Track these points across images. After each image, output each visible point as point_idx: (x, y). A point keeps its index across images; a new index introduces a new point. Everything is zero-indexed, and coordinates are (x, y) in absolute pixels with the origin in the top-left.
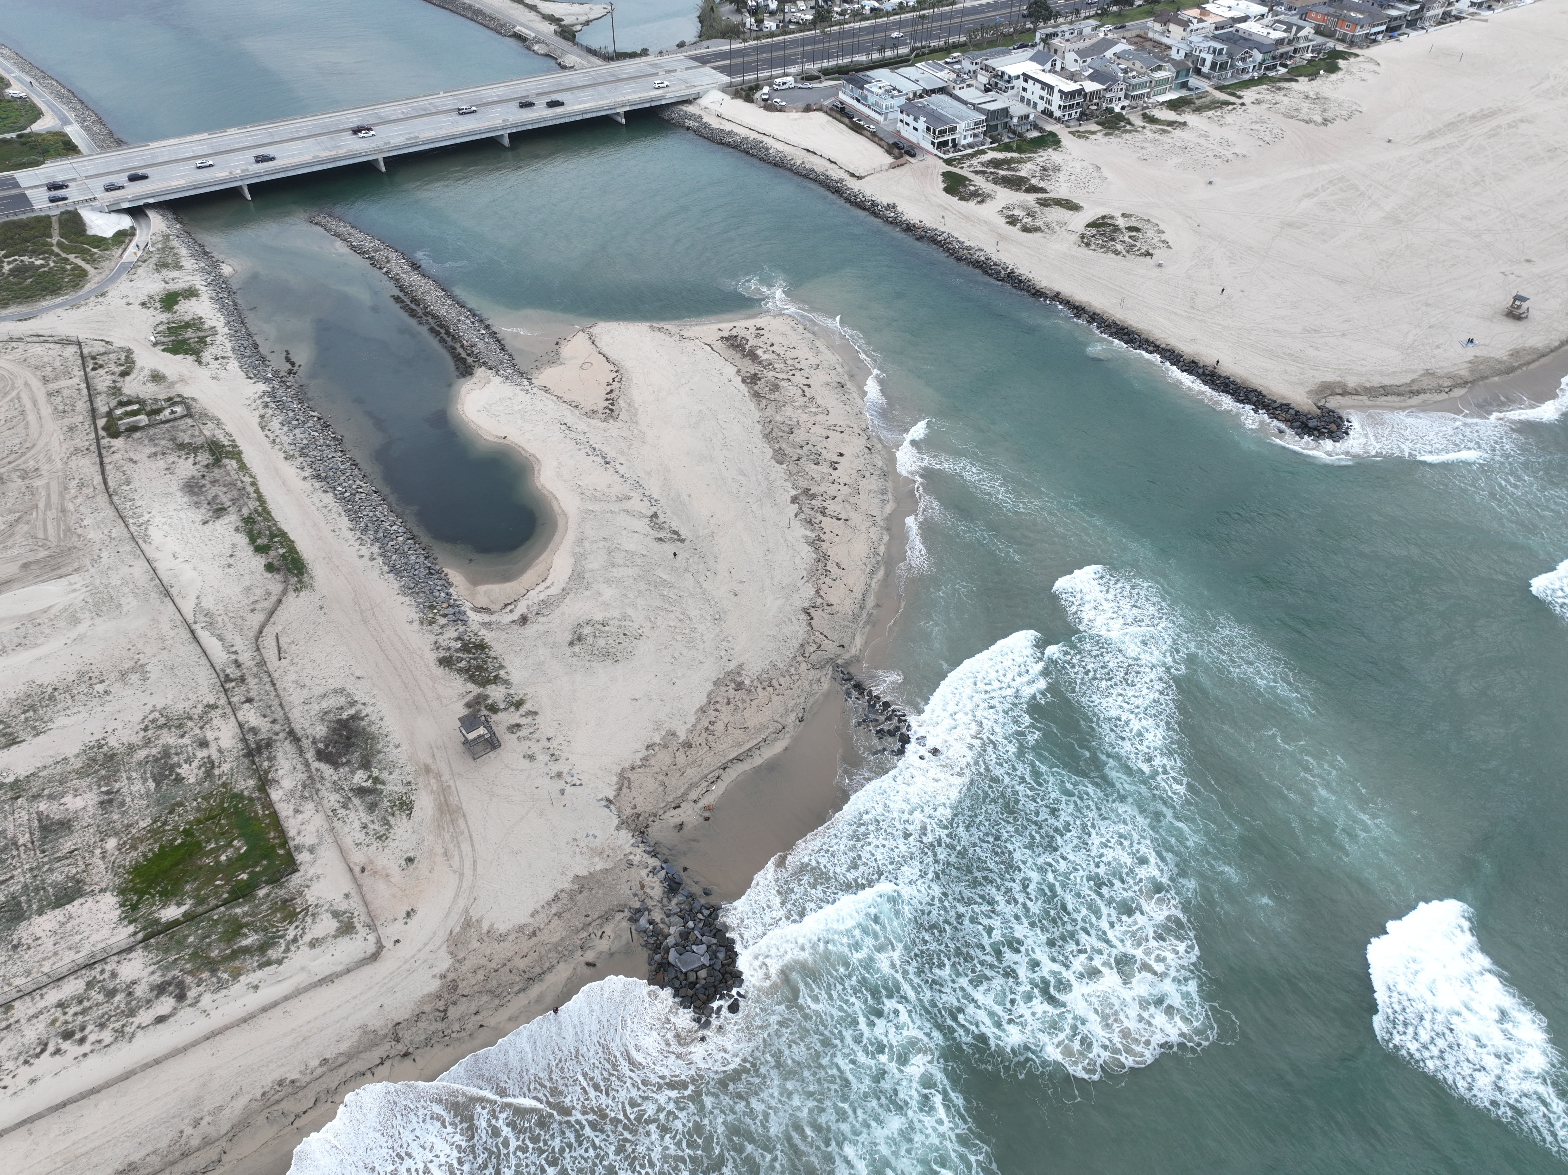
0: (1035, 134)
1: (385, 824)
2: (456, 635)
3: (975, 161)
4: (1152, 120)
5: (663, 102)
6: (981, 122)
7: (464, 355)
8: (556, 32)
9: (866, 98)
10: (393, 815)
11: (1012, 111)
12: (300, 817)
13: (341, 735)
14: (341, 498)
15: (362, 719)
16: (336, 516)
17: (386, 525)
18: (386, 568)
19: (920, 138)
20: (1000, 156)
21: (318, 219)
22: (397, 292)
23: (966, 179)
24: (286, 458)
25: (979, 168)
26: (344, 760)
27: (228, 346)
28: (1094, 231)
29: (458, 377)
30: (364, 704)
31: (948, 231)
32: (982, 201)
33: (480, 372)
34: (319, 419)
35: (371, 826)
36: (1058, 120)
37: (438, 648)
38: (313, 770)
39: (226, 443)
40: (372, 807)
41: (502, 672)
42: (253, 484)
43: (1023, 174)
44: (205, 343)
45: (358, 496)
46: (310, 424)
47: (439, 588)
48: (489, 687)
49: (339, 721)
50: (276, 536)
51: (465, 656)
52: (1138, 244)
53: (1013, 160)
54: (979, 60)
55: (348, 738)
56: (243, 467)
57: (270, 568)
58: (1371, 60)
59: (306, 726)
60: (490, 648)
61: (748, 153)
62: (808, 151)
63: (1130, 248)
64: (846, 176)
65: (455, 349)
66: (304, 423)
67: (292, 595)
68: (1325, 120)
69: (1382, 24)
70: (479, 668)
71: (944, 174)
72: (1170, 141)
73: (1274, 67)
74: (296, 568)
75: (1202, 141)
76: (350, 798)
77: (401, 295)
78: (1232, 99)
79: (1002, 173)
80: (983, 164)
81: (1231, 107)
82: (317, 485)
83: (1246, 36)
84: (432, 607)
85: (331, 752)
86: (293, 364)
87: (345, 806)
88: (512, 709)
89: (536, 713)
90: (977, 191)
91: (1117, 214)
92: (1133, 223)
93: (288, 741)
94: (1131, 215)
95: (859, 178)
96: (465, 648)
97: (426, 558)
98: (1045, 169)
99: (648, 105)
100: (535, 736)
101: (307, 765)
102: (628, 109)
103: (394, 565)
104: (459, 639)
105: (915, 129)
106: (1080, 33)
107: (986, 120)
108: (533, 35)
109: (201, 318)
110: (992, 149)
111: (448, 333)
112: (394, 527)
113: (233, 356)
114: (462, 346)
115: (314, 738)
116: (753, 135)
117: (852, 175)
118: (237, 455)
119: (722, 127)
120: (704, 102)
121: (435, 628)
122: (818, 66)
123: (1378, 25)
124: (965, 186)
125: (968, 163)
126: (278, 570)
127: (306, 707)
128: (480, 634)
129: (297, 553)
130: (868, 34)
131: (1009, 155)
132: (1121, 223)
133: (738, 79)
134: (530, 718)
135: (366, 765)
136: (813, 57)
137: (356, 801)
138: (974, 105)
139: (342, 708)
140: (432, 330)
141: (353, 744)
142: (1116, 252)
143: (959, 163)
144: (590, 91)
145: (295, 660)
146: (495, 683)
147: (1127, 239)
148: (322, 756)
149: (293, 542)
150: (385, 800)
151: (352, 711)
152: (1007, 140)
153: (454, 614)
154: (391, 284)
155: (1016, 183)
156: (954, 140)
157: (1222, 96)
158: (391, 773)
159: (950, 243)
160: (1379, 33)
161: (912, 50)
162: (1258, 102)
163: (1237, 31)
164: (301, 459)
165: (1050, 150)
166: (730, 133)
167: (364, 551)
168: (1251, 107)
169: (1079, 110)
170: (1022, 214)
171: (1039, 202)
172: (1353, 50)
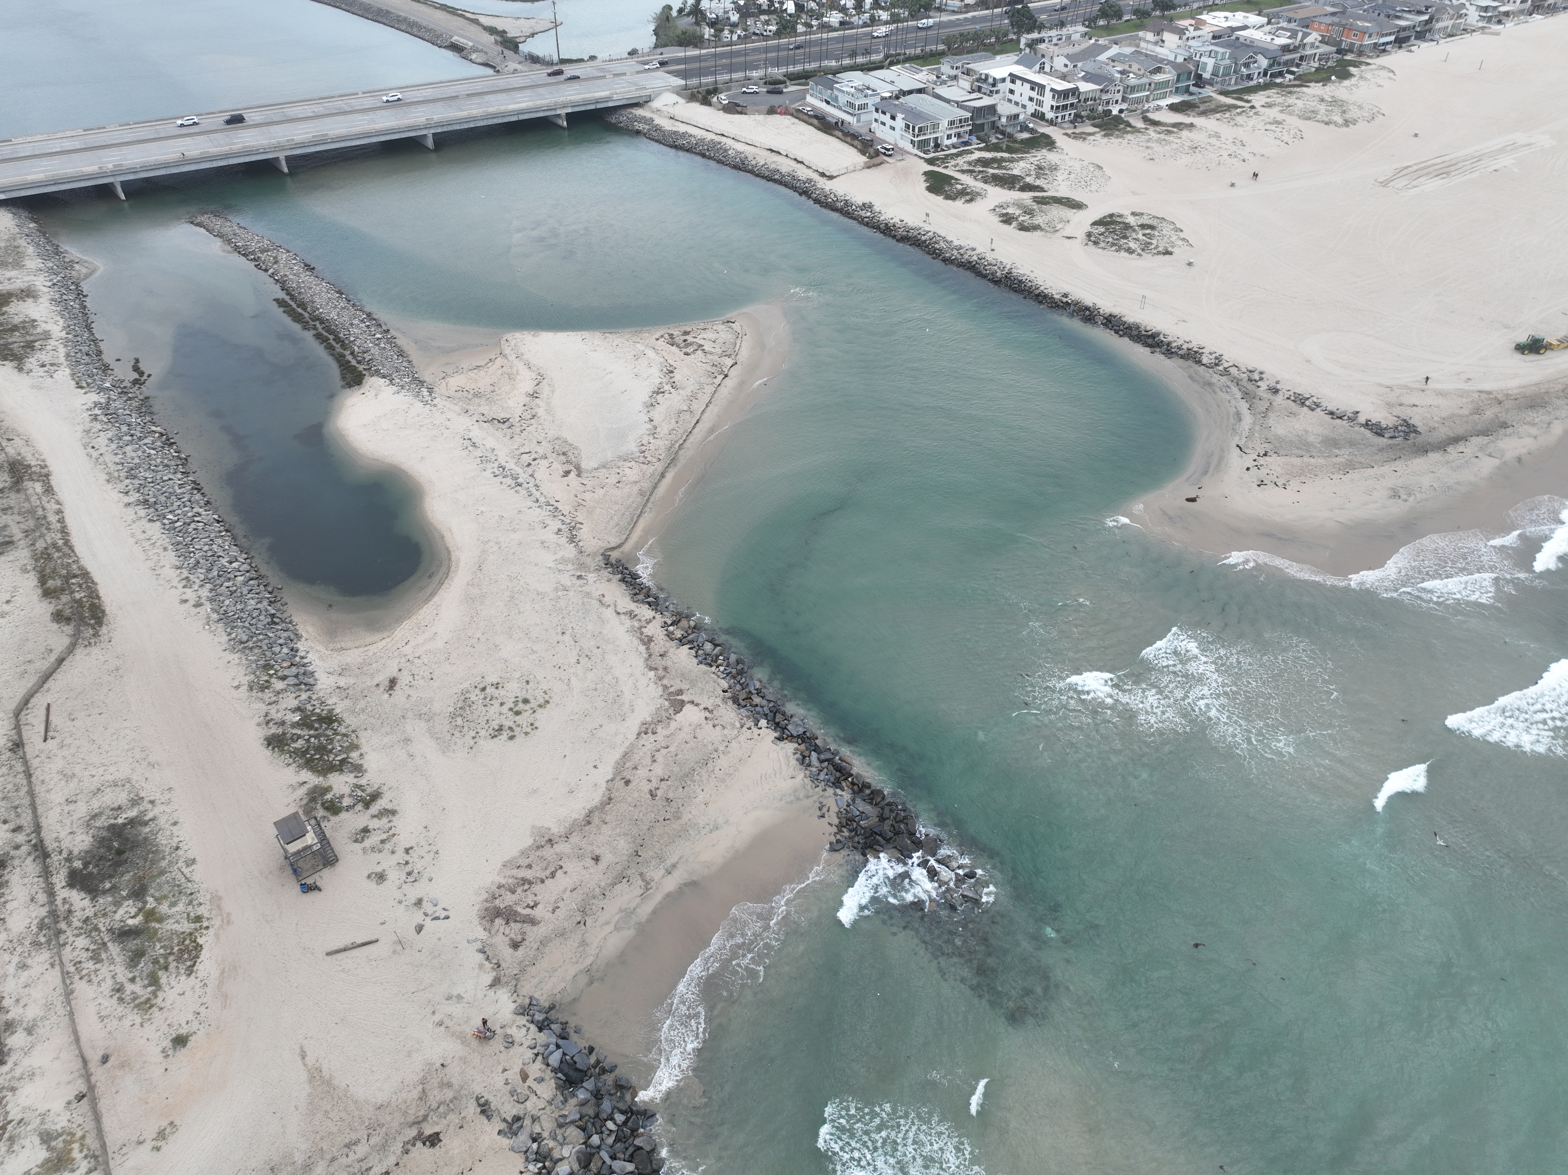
0: (1025, 135)
1: (150, 985)
2: (294, 703)
3: (960, 161)
4: (1155, 123)
5: (610, 104)
6: (966, 120)
7: (354, 363)
8: (496, 42)
9: (836, 99)
10: (166, 968)
11: (999, 110)
12: (25, 975)
13: (110, 848)
14: (170, 528)
15: (146, 824)
16: (160, 551)
17: (224, 561)
18: (215, 616)
19: (898, 137)
20: (988, 155)
21: (200, 219)
22: (282, 295)
23: (952, 178)
24: (108, 481)
25: (966, 167)
26: (108, 885)
27: (62, 351)
28: (1102, 229)
29: (343, 387)
30: (152, 802)
31: (933, 230)
32: (971, 200)
33: (373, 383)
34: (162, 435)
35: (129, 988)
36: (1051, 123)
37: (267, 723)
38: (59, 902)
39: (33, 463)
40: (135, 957)
41: (354, 755)
42: (59, 512)
43: (1016, 172)
44: (32, 348)
45: (193, 526)
46: (148, 440)
47: (281, 641)
48: (330, 776)
49: (112, 828)
50: (75, 576)
51: (305, 732)
52: (1154, 242)
53: (1003, 160)
54: (959, 64)
55: (120, 852)
56: (49, 490)
57: (58, 617)
58: (1381, 68)
59: (62, 835)
60: (340, 722)
61: (703, 156)
62: (772, 151)
63: (1146, 247)
64: (815, 177)
65: (344, 356)
66: (140, 439)
67: (80, 652)
68: (1346, 121)
69: (1390, 34)
70: (322, 749)
71: (926, 173)
72: (1178, 141)
73: (1280, 74)
74: (93, 617)
75: (1213, 141)
76: (104, 944)
77: (287, 298)
78: (1240, 103)
79: (991, 171)
80: (970, 163)
81: (1239, 110)
82: (142, 512)
83: (1248, 42)
84: (267, 667)
85: (91, 873)
86: (141, 374)
87: (96, 958)
88: (359, 807)
89: (393, 812)
90: (964, 189)
91: (1126, 212)
92: (1145, 220)
93: (31, 858)
94: (1142, 214)
95: (831, 178)
96: (305, 723)
97: (271, 603)
98: (1040, 168)
99: (592, 107)
100: (388, 846)
101: (51, 893)
102: (570, 110)
103: (226, 612)
104: (298, 709)
105: (893, 128)
106: (1069, 37)
107: (972, 118)
108: (471, 44)
109: (35, 321)
110: (980, 149)
111: (338, 339)
112: (235, 565)
113: (65, 363)
114: (352, 353)
115: (71, 853)
116: (710, 136)
117: (823, 175)
118: (45, 477)
119: (674, 129)
120: (656, 104)
121: (268, 695)
122: (783, 70)
123: (1386, 35)
124: (951, 185)
125: (953, 162)
126: (68, 620)
127: (67, 809)
128: (330, 702)
129: (98, 598)
130: (837, 43)
131: (999, 155)
132: (1131, 220)
133: (694, 82)
134: (385, 820)
135: (139, 893)
136: (777, 63)
137: (114, 949)
138: (957, 102)
139: (120, 808)
140: (318, 336)
141: (126, 861)
142: (1130, 251)
143: (943, 163)
144: (528, 93)
145: (66, 742)
146: (341, 771)
147: (1140, 236)
148: (76, 880)
149: (96, 584)
150: (158, 946)
151: (132, 813)
152: (994, 141)
153: (296, 676)
154: (277, 287)
155: (1009, 182)
156: (937, 138)
157: (1229, 101)
158: (173, 904)
159: (936, 243)
160: (1387, 43)
161: (887, 57)
162: (1269, 106)
163: (1237, 39)
164: (128, 481)
165: (1044, 151)
166: (684, 135)
167: (190, 594)
168: (1263, 110)
169: (1073, 112)
170: (1018, 212)
171: (1036, 200)
172: (1363, 59)
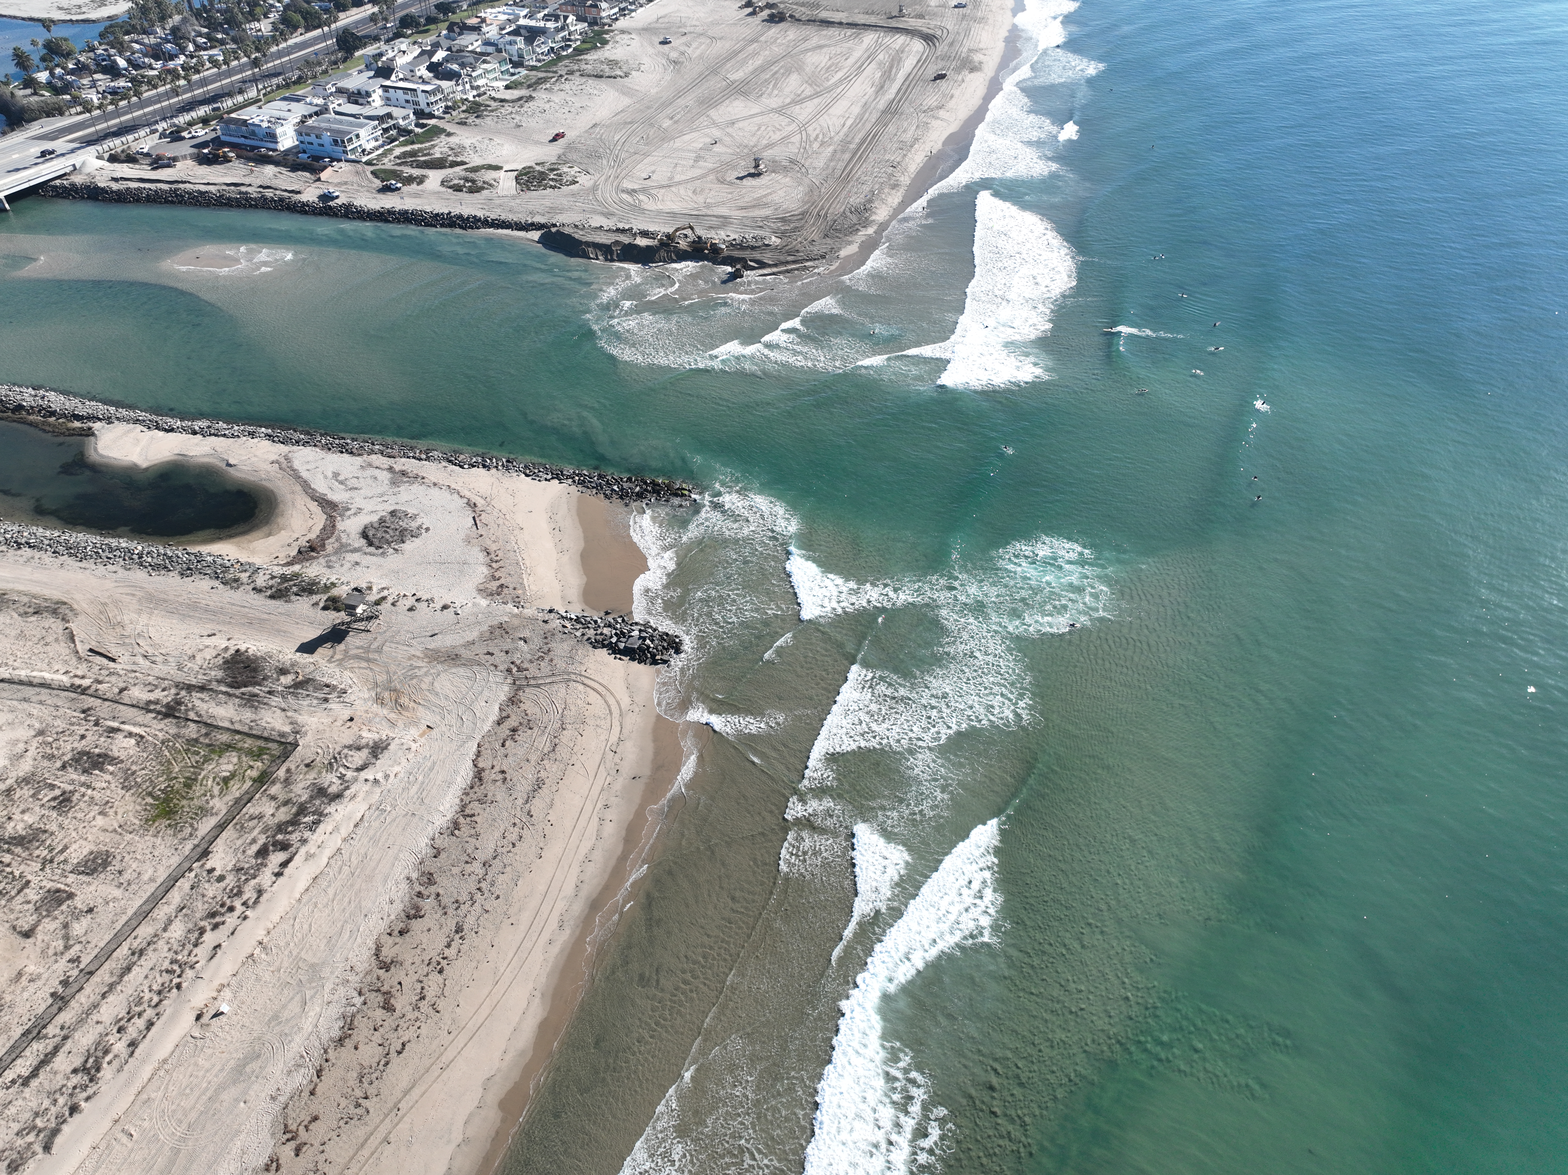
3: (391, 157)
4: (502, 101)
6: (375, 127)
9: (254, 133)
11: (395, 115)
13: (237, 668)
16: (51, 559)
18: (150, 569)
19: (330, 151)
20: (408, 148)
23: (395, 170)
25: (399, 161)
26: (261, 678)
28: (525, 179)
30: (235, 646)
31: (412, 208)
32: (421, 182)
37: (260, 591)
38: (241, 695)
41: (332, 581)
43: (438, 155)
48: (331, 591)
49: (226, 662)
52: (563, 178)
53: (420, 150)
54: (330, 85)
55: (247, 666)
57: (27, 615)
58: (623, 32)
59: (200, 677)
61: (169, 202)
63: (560, 182)
67: (74, 619)
68: (625, 73)
70: (311, 585)
71: (372, 172)
72: (529, 110)
73: (563, 48)
75: (552, 105)
76: (294, 693)
78: (551, 75)
79: (419, 159)
80: (399, 157)
81: (554, 80)
83: (528, 29)
84: (225, 572)
85: (243, 680)
88: (368, 592)
89: (388, 587)
90: (411, 176)
91: (532, 164)
92: (547, 166)
93: (194, 693)
94: (543, 163)
96: (285, 581)
98: (452, 149)
99: (27, 185)
100: (401, 598)
101: (230, 695)
102: (6, 193)
104: (273, 578)
105: (321, 145)
106: (399, 49)
107: (380, 124)
110: (397, 146)
115: (216, 680)
117: (292, 192)
119: (124, 187)
120: (85, 171)
121: (243, 581)
124: (399, 175)
125: (386, 160)
126: (38, 613)
127: (186, 669)
128: (281, 570)
129: (42, 596)
131: (416, 147)
132: (539, 168)
134: (386, 591)
135: (283, 672)
139: (218, 655)
141: (257, 667)
142: (553, 187)
143: (379, 161)
146: (334, 587)
147: (552, 177)
148: (237, 685)
149: (29, 591)
151: (231, 652)
152: (403, 138)
153: (249, 568)
155: (437, 164)
156: (360, 146)
157: (541, 75)
159: (420, 215)
162: (571, 73)
165: (444, 137)
166: (137, 190)
167: (113, 568)
168: (570, 77)
169: (443, 105)
170: (462, 182)
171: (466, 170)
172: (606, 27)
